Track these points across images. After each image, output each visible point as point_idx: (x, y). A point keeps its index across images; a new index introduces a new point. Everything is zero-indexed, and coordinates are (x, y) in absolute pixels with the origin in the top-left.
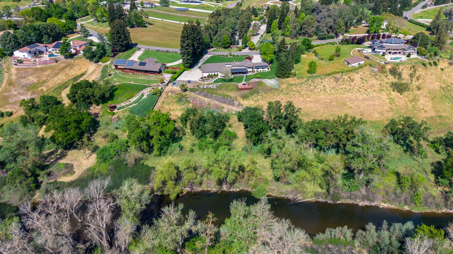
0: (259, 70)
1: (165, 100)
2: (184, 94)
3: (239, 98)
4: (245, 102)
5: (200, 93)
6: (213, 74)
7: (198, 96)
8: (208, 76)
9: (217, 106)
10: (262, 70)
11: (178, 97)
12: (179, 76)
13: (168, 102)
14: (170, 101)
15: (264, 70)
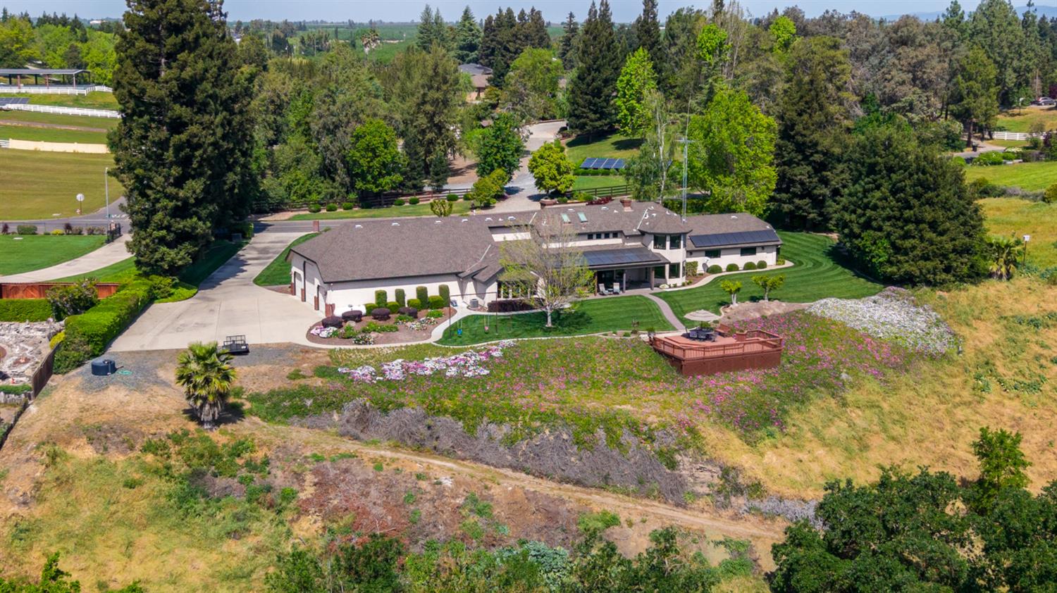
0: (724, 261)
1: (38, 511)
2: (220, 437)
3: (711, 433)
4: (770, 457)
5: (363, 420)
6: (410, 291)
7: (349, 446)
8: (381, 312)
9: (552, 516)
10: (740, 260)
11: (167, 472)
12: (121, 326)
13: (75, 525)
14: (86, 513)
15: (755, 259)
